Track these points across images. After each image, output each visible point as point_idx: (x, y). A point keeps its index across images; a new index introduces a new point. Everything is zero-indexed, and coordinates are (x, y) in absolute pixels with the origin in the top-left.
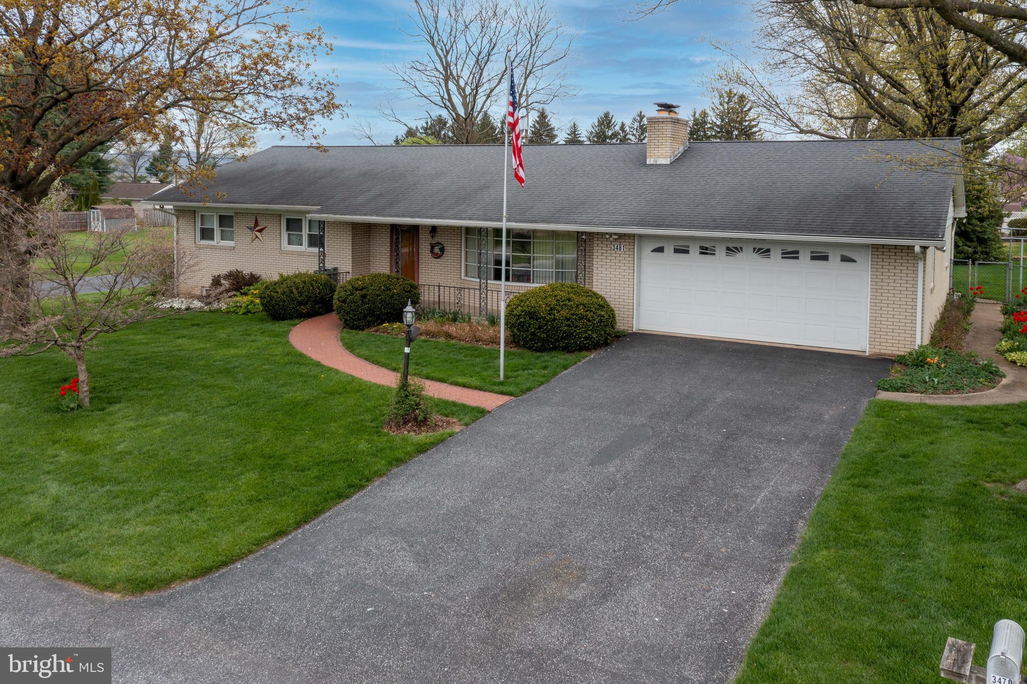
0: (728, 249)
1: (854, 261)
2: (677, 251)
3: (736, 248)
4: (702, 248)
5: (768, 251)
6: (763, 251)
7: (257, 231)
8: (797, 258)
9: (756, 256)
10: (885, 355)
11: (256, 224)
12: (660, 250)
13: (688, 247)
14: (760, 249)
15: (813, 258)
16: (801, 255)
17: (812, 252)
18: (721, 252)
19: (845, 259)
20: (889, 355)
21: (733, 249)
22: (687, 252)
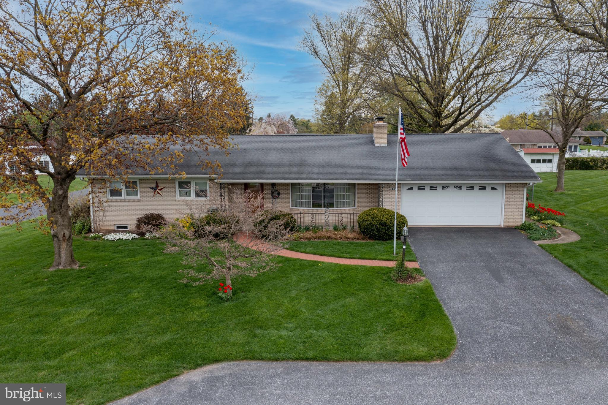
0: (443, 187)
1: (496, 189)
2: (419, 189)
3: (447, 186)
4: (431, 187)
5: (461, 187)
6: (458, 187)
7: (159, 190)
8: (473, 189)
9: (456, 189)
10: (510, 226)
11: (157, 186)
12: (411, 189)
13: (424, 187)
14: (457, 186)
15: (479, 189)
16: (475, 188)
17: (479, 186)
18: (439, 188)
19: (493, 188)
20: (511, 226)
21: (445, 187)
22: (424, 189)
